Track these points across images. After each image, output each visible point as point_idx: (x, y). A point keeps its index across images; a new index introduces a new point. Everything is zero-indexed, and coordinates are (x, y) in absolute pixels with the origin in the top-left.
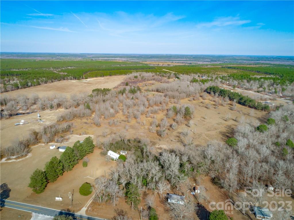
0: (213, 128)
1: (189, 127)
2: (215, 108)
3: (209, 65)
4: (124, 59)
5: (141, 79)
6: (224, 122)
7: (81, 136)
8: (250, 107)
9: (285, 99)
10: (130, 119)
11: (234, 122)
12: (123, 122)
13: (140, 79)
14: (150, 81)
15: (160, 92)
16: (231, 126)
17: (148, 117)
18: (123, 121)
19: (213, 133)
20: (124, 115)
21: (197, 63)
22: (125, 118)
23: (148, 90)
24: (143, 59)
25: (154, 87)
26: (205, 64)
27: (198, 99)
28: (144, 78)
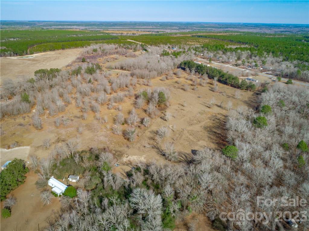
0: (196, 120)
1: (165, 120)
2: (193, 89)
3: (178, 34)
4: (81, 28)
5: (102, 53)
6: (208, 109)
7: (9, 150)
8: (232, 86)
9: (267, 74)
10: (85, 115)
11: (219, 108)
12: (76, 119)
13: (100, 53)
14: (112, 54)
15: (125, 70)
16: (216, 116)
17: (111, 109)
18: (75, 117)
19: (197, 128)
20: (78, 108)
21: (165, 31)
22: (80, 112)
23: (110, 68)
24: (104, 27)
25: (117, 64)
26: (173, 33)
27: (171, 78)
28: (105, 52)
